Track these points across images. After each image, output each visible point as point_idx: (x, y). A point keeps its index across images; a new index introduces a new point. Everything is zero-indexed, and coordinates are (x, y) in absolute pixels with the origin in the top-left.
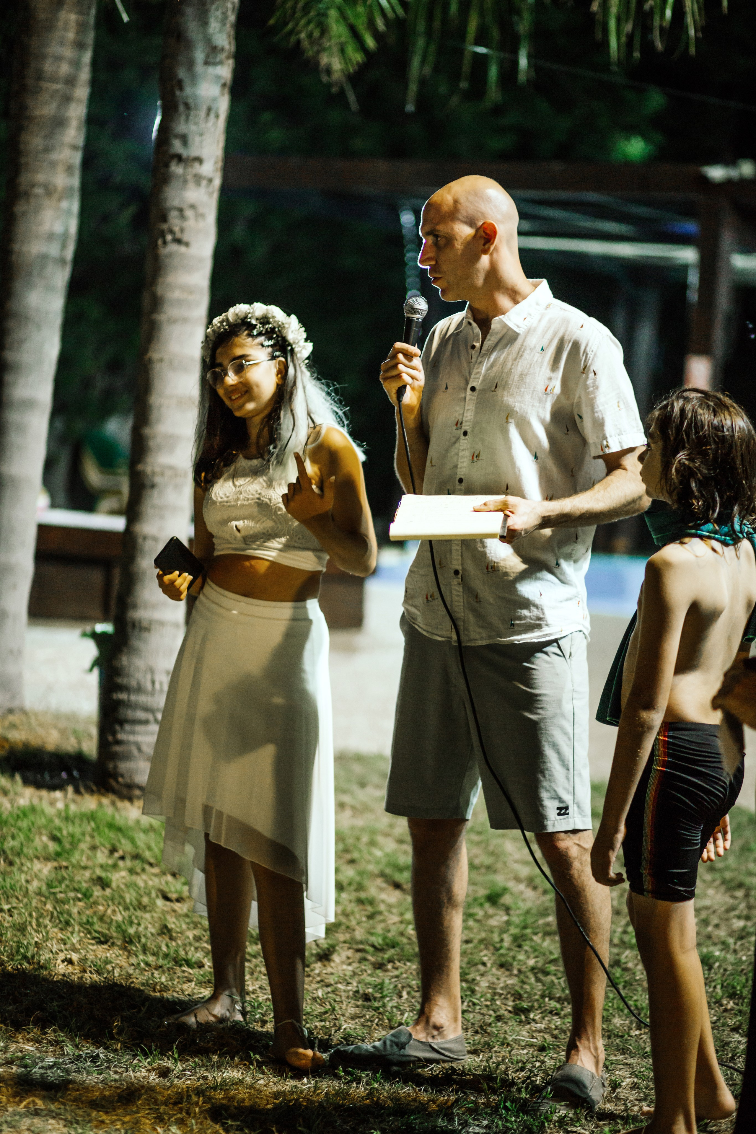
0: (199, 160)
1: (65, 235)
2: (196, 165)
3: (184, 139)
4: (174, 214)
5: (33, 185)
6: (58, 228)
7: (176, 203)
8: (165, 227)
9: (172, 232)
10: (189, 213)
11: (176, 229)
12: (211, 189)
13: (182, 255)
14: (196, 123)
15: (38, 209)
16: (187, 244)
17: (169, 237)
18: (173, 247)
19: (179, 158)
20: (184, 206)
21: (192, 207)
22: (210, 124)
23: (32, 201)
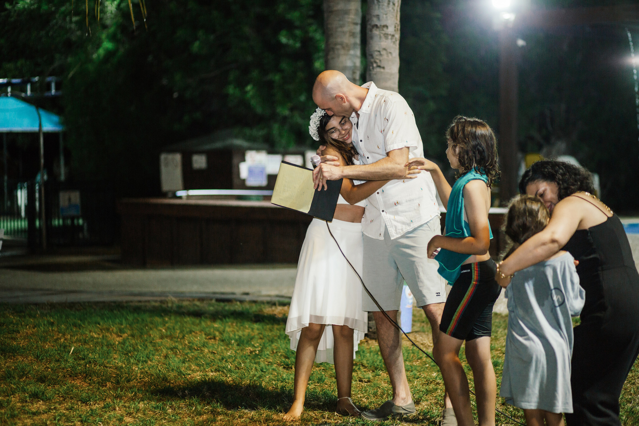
0: (387, 27)
1: (355, 67)
2: (385, 29)
3: (378, 16)
4: (377, 53)
5: (336, 44)
6: (349, 63)
7: (377, 48)
8: (372, 60)
9: (376, 62)
10: (383, 53)
11: (378, 61)
12: (394, 40)
13: (381, 72)
14: (383, 9)
15: (339, 56)
16: (383, 68)
17: (375, 65)
18: (378, 69)
19: (376, 26)
20: (381, 50)
21: (385, 49)
22: (391, 9)
23: (336, 52)
